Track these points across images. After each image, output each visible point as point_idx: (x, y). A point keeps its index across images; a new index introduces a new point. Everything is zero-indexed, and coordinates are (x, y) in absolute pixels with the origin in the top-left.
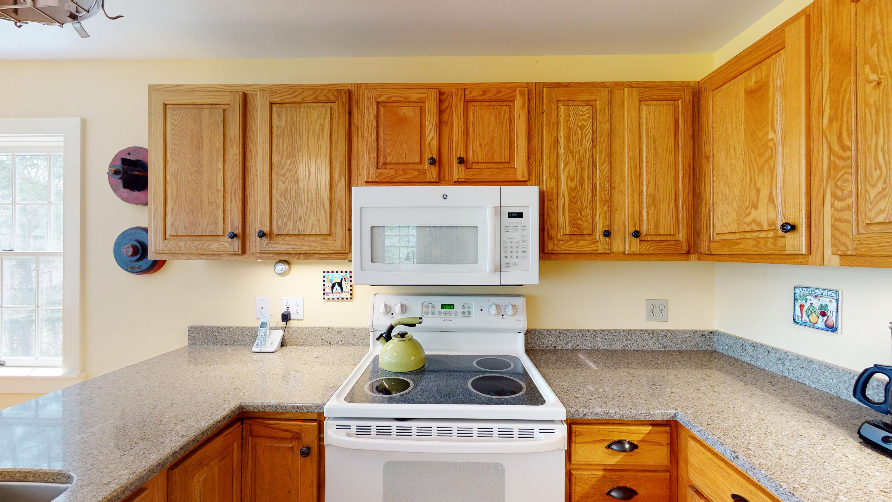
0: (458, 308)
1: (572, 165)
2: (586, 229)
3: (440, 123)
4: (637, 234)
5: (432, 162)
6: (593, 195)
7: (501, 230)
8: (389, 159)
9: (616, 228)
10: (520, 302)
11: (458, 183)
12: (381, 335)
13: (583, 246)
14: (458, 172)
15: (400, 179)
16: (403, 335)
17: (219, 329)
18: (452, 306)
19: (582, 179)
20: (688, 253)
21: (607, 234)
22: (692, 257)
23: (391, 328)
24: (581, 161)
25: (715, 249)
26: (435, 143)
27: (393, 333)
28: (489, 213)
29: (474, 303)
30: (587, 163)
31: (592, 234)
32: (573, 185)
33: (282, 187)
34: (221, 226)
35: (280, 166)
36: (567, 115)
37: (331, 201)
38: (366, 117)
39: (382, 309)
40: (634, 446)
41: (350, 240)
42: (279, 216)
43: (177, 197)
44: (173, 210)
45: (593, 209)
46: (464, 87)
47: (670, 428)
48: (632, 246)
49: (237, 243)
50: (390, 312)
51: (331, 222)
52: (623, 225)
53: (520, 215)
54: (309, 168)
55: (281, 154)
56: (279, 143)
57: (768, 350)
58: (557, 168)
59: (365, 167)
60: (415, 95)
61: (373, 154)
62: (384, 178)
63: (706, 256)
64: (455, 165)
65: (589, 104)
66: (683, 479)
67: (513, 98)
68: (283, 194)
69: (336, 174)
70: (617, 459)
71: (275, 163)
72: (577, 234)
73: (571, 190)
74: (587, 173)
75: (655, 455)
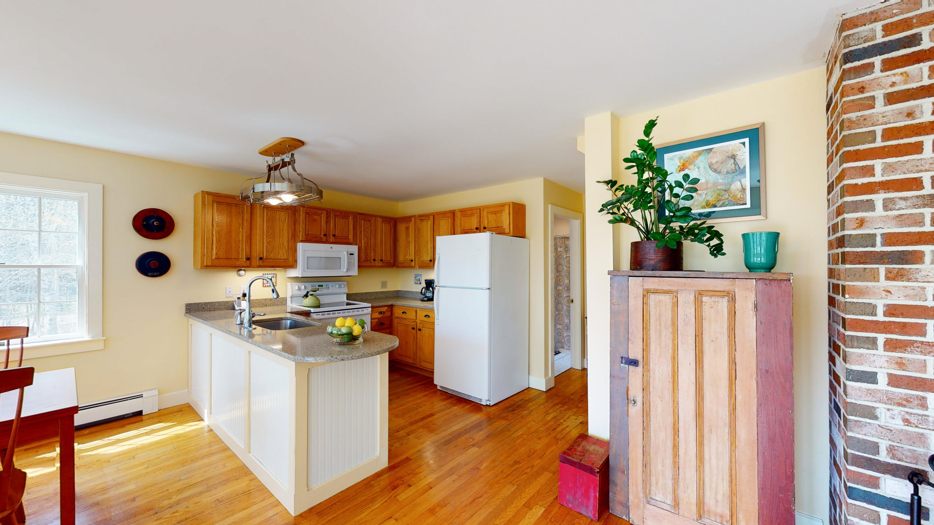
0: (324, 286)
1: (365, 239)
2: (369, 259)
3: (327, 222)
4: (382, 260)
5: (325, 235)
6: (371, 248)
7: (348, 259)
8: (310, 233)
9: (376, 259)
10: (345, 283)
11: (332, 243)
12: (304, 296)
13: (368, 264)
14: (332, 239)
15: (314, 240)
16: (312, 295)
17: (206, 304)
18: (322, 286)
19: (368, 244)
20: (393, 266)
21: (374, 260)
23: (308, 292)
24: (368, 238)
25: (400, 265)
26: (325, 228)
27: (309, 293)
28: (345, 253)
29: (330, 284)
30: (369, 239)
31: (371, 260)
32: (366, 245)
33: (268, 240)
34: (240, 255)
35: (267, 232)
36: (364, 224)
37: (288, 246)
38: (302, 216)
39: (297, 288)
40: (384, 312)
41: (296, 261)
42: (267, 252)
43: (218, 241)
44: (216, 248)
45: (371, 252)
46: (334, 211)
47: (391, 307)
48: (380, 264)
49: (248, 262)
50: (299, 289)
51: (288, 255)
52: (378, 258)
53: (353, 254)
54: (280, 234)
55: (268, 228)
56: (267, 224)
57: (410, 292)
58: (361, 240)
59: (301, 236)
60: (319, 212)
61: (304, 231)
62: (309, 239)
63: (398, 267)
64: (331, 237)
65: (370, 221)
66: (394, 318)
67: (349, 217)
68: (268, 243)
69: (290, 237)
70: (380, 316)
71: (265, 231)
72: (367, 260)
73: (365, 247)
74: (369, 242)
75: (388, 314)
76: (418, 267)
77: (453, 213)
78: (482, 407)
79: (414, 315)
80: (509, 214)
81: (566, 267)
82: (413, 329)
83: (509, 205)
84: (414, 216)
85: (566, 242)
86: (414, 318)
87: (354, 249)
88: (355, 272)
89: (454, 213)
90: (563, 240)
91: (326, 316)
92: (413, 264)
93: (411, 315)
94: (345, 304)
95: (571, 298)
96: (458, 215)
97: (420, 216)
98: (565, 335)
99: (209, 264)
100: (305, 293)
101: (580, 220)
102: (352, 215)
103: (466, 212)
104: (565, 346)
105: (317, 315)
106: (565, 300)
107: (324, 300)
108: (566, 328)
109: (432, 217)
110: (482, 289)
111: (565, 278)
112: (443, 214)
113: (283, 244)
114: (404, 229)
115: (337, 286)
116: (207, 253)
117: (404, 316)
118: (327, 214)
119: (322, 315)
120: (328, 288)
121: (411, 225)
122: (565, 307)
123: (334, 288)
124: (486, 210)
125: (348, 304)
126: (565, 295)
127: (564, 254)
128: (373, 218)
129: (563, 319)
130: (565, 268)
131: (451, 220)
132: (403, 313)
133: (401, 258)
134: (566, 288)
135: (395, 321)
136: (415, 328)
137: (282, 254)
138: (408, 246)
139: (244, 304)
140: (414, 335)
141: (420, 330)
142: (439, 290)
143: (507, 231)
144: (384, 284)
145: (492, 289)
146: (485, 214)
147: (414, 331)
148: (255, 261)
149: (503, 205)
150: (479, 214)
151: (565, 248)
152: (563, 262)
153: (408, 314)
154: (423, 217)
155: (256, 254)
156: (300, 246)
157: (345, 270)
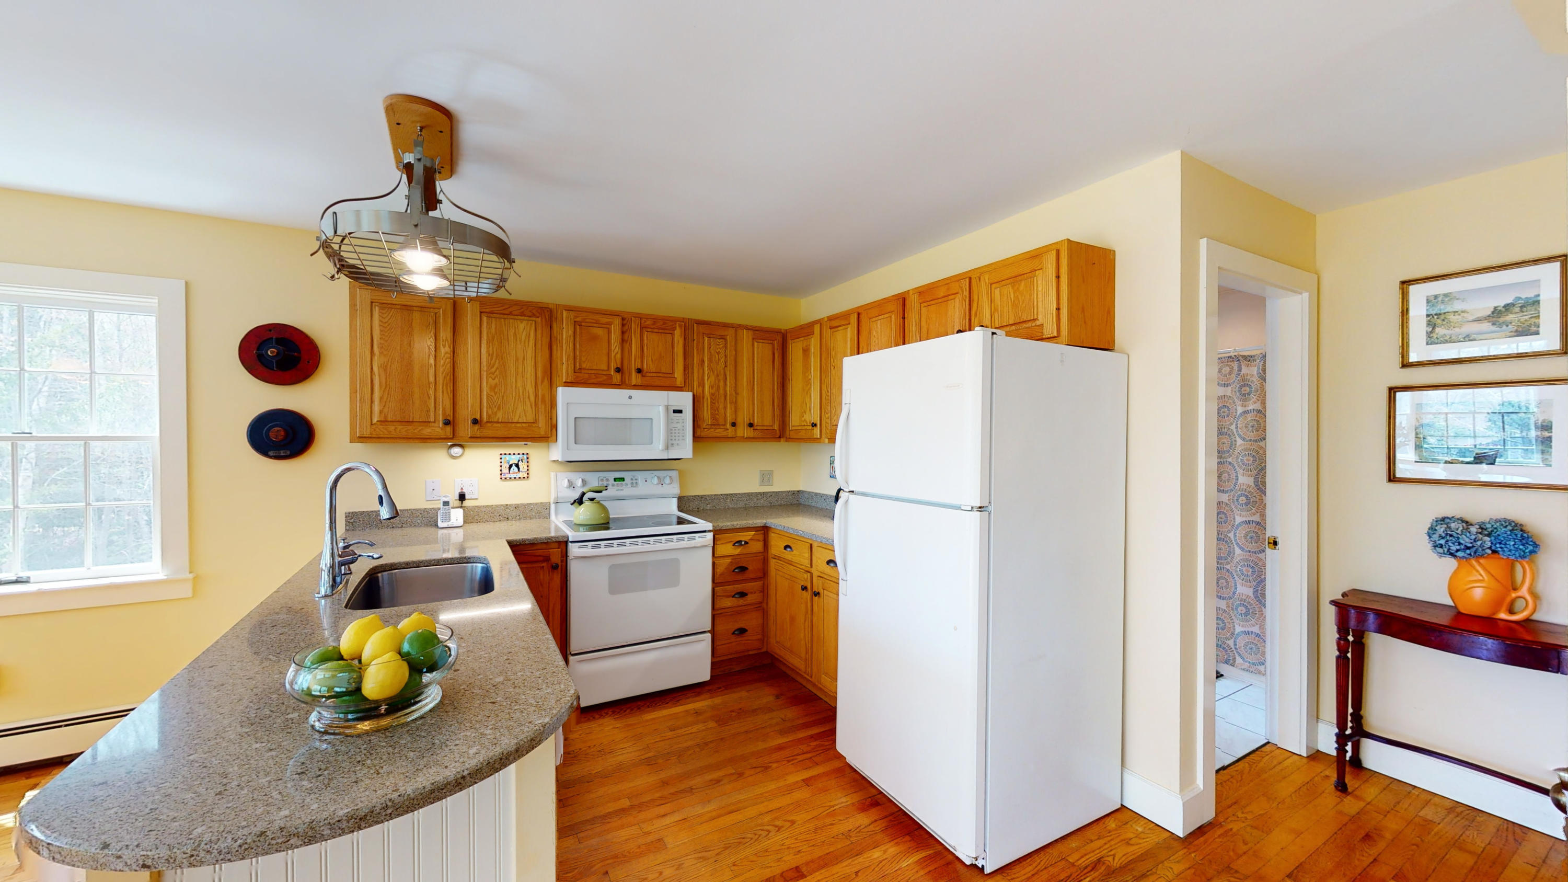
0: (627, 480)
1: (712, 379)
2: (720, 422)
3: (623, 341)
5: (618, 370)
6: (726, 399)
7: (668, 421)
8: (584, 366)
9: (739, 421)
10: (675, 473)
11: (635, 387)
12: (575, 501)
13: (719, 432)
14: (635, 378)
15: (592, 381)
16: (592, 500)
18: (622, 480)
19: (719, 387)
20: (779, 437)
21: (734, 424)
22: (782, 440)
23: (583, 494)
24: (718, 375)
25: (793, 435)
26: (619, 356)
27: (587, 496)
28: (661, 409)
29: (640, 476)
30: (721, 377)
31: (725, 425)
32: (712, 392)
33: (492, 382)
34: (432, 413)
35: (490, 366)
36: (709, 344)
37: (536, 396)
38: (565, 332)
40: (747, 542)
41: (554, 427)
42: (489, 407)
43: (385, 387)
44: (381, 398)
45: (725, 408)
46: (640, 317)
47: (764, 530)
48: (749, 432)
49: (449, 429)
50: (571, 485)
51: (536, 412)
52: (742, 419)
53: (680, 412)
54: (517, 368)
55: (490, 355)
56: (488, 347)
57: (821, 495)
58: (703, 380)
59: (564, 370)
60: (604, 320)
61: (571, 361)
62: (580, 380)
63: (789, 439)
64: (634, 374)
65: (723, 338)
66: (769, 559)
67: (674, 329)
68: (493, 388)
69: (540, 375)
71: (484, 363)
72: (716, 425)
73: (712, 395)
74: (722, 384)
75: (757, 547)
76: (826, 440)
81: (1244, 439)
84: (819, 322)
87: (684, 400)
88: (686, 450)
92: (816, 432)
94: (675, 521)
97: (830, 319)
99: (366, 434)
100: (576, 495)
102: (680, 326)
107: (616, 511)
109: (856, 317)
110: (961, 508)
113: (525, 390)
114: (800, 353)
115: (656, 481)
116: (361, 409)
118: (623, 325)
120: (635, 485)
121: (813, 343)
123: (648, 484)
125: (681, 522)
128: (731, 332)
133: (795, 420)
135: (773, 565)
137: (523, 412)
144: (766, 477)
145: (992, 509)
148: (465, 428)
155: (465, 413)
156: (563, 394)
157: (661, 447)
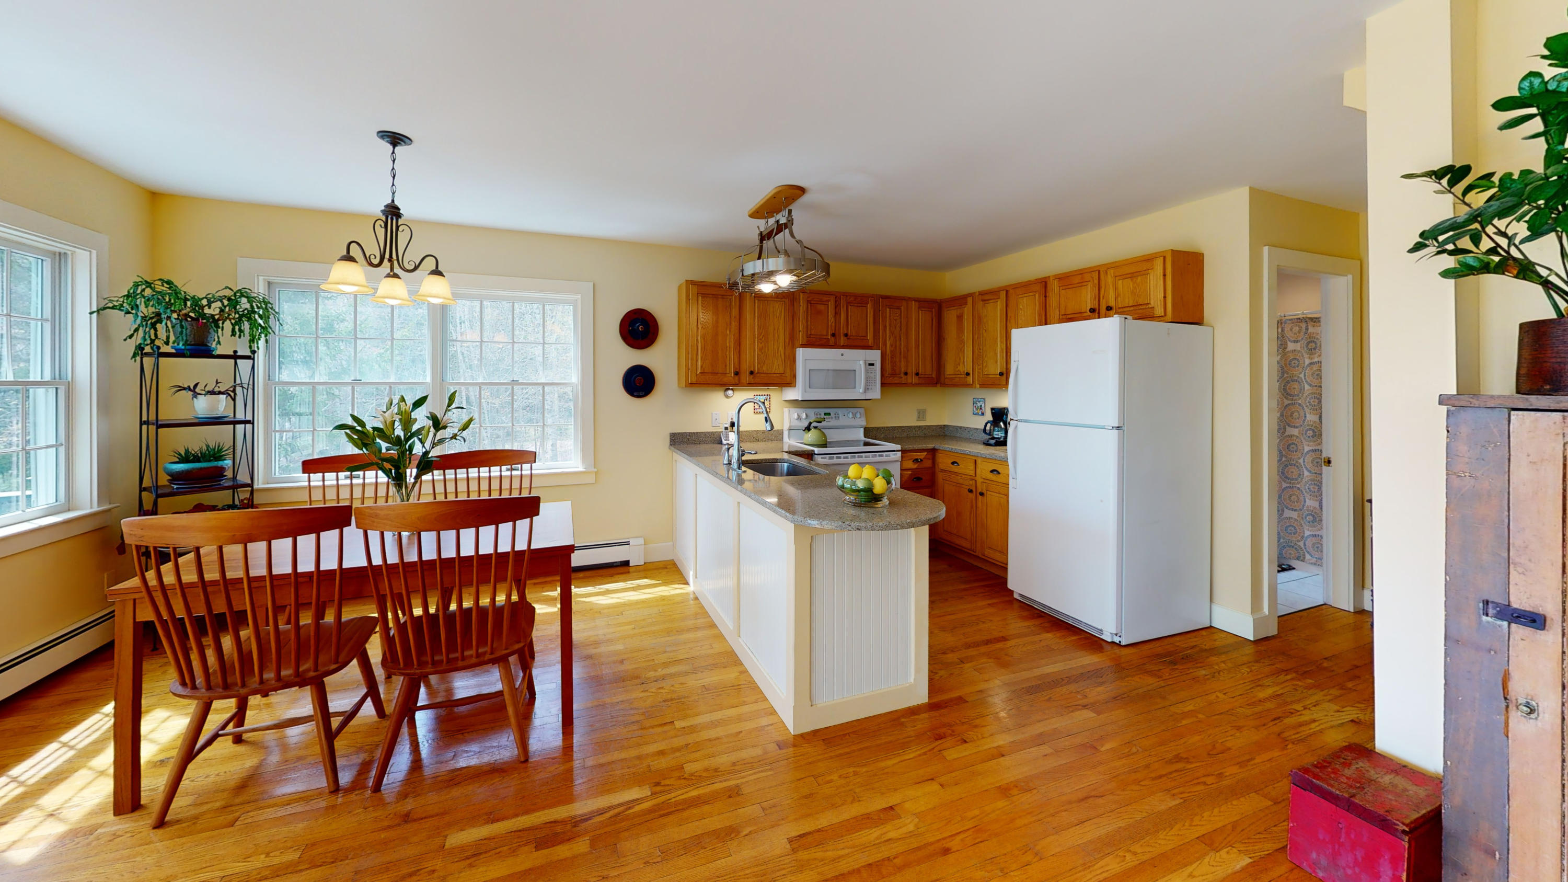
1: (892, 340)
2: (897, 372)
3: (836, 314)
4: (917, 374)
5: (833, 335)
6: (900, 354)
7: (866, 372)
8: (812, 333)
9: (909, 371)
10: (862, 410)
11: (843, 347)
12: (806, 428)
13: (896, 380)
14: (843, 341)
15: (817, 343)
16: (815, 427)
17: (690, 434)
18: (830, 414)
19: (896, 347)
20: (936, 383)
21: (906, 374)
22: (938, 385)
23: (810, 423)
24: (895, 337)
25: (947, 382)
26: (833, 324)
27: (811, 426)
28: (861, 363)
29: (841, 411)
30: (898, 338)
31: (900, 374)
32: (892, 349)
33: (760, 346)
34: (726, 368)
35: (759, 334)
36: (890, 314)
37: (785, 354)
38: (802, 308)
39: (796, 416)
40: (921, 460)
41: (794, 376)
42: (759, 363)
43: (704, 349)
44: (702, 358)
45: (900, 361)
46: (846, 295)
47: (933, 451)
48: (915, 380)
49: (737, 378)
50: (799, 418)
51: (785, 367)
52: (912, 370)
53: (873, 365)
54: (774, 335)
55: (759, 327)
56: (758, 321)
57: (965, 428)
58: (886, 341)
59: (801, 337)
60: (825, 298)
61: (805, 330)
62: (812, 342)
63: (944, 385)
64: (842, 338)
65: (899, 308)
66: (937, 470)
67: (867, 303)
68: (760, 350)
69: (787, 340)
70: (916, 466)
71: (756, 333)
72: (894, 374)
73: (891, 351)
74: (898, 343)
75: (928, 463)
76: (978, 386)
77: (1044, 283)
78: (1104, 644)
79: (972, 467)
80: (1164, 275)
81: (1310, 385)
82: (971, 491)
83: (1164, 258)
84: (971, 295)
85: (1311, 330)
86: (972, 473)
87: (875, 355)
88: (876, 393)
89: (1046, 283)
90: (1303, 325)
91: (835, 461)
92: (970, 379)
93: (966, 468)
94: (862, 443)
95: (1324, 455)
96: (1054, 286)
97: (982, 293)
98: (1307, 533)
99: (694, 381)
100: (806, 424)
101: (1350, 277)
102: (871, 300)
103: (1070, 280)
104: (1308, 557)
105: (822, 458)
106: (1309, 459)
107: (832, 436)
108: (1310, 518)
109: (1003, 294)
110: (1103, 428)
111: (1308, 411)
112: (1025, 287)
113: (778, 350)
114: (954, 319)
115: (851, 415)
116: (692, 365)
117: (954, 468)
118: (836, 302)
119: (830, 458)
120: (837, 418)
121: (967, 311)
122: (1306, 473)
123: (846, 417)
124: (1111, 272)
125: (866, 444)
126: (1307, 449)
127: (1306, 356)
128: (904, 303)
129: (1302, 498)
130: (1307, 387)
131: (1039, 297)
132: (953, 463)
133: (949, 370)
134: (1310, 433)
135: (940, 476)
136: (974, 490)
137: (777, 366)
138: (961, 350)
139: (733, 437)
140: (972, 502)
141: (982, 494)
142: (1016, 427)
143: (1159, 311)
144: (921, 414)
145: (1125, 428)
146: (1110, 280)
147: (972, 496)
148: (745, 377)
149: (1149, 259)
150: (1096, 282)
151: (1308, 343)
152: (1302, 376)
153: (961, 466)
154: (988, 296)
155: (745, 368)
156: (802, 354)
157: (861, 391)
